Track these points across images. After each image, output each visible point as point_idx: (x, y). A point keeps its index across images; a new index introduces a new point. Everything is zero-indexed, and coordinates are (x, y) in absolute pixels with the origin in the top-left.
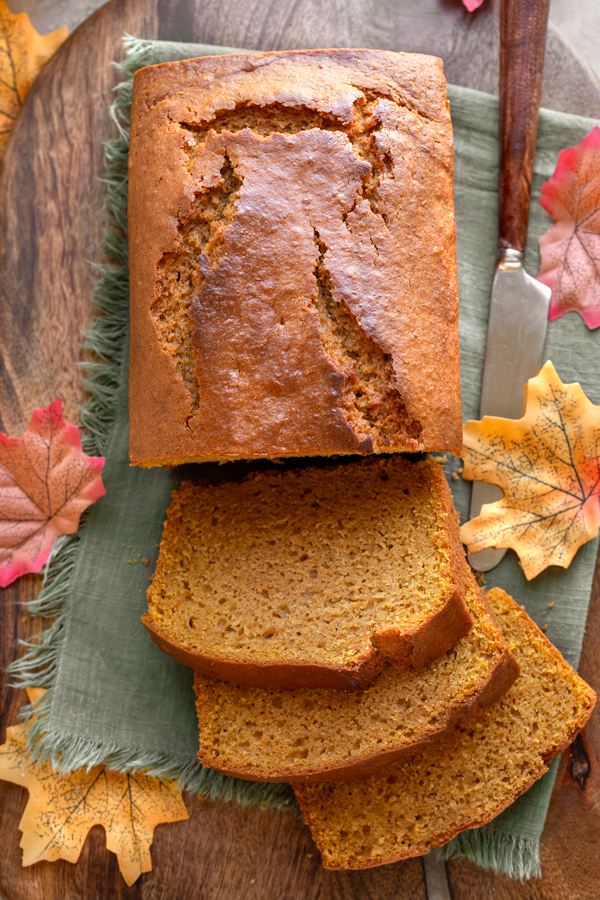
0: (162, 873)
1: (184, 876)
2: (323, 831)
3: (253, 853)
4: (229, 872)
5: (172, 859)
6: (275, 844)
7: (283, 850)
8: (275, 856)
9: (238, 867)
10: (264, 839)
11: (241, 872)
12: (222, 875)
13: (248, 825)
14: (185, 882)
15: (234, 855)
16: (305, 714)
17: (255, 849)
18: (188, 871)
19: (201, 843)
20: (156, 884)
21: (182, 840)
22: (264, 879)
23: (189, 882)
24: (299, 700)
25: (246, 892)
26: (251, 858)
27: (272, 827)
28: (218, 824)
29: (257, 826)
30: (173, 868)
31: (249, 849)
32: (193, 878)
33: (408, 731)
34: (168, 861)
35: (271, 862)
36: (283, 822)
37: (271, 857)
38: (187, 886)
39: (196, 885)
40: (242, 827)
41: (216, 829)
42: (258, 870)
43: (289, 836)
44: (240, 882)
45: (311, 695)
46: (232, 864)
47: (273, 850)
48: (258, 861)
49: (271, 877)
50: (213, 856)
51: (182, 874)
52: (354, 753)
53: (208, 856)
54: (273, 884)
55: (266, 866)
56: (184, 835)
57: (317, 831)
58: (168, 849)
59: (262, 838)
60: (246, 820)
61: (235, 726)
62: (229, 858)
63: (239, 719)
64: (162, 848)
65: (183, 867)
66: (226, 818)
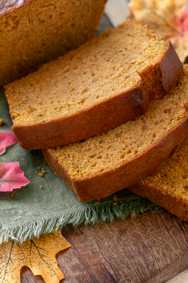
0: (124, 272)
1: (136, 267)
2: (175, 191)
3: (160, 238)
4: (155, 253)
5: (124, 264)
6: (167, 228)
7: (173, 228)
8: (171, 233)
9: (157, 248)
10: (160, 229)
11: (161, 250)
12: (153, 256)
13: (148, 228)
14: (138, 269)
15: (152, 244)
16: (119, 139)
17: (160, 236)
18: (136, 264)
19: (132, 249)
20: (125, 279)
21: (122, 253)
22: (174, 246)
23: (140, 268)
24: (113, 136)
25: (170, 256)
26: (161, 241)
27: (159, 223)
28: (133, 236)
29: (152, 226)
30: (127, 267)
31: (156, 238)
32: (141, 266)
33: (177, 119)
34: (122, 265)
35: (171, 237)
36: (163, 218)
37: (170, 234)
38: (140, 270)
39: (144, 267)
40: (146, 231)
41: (134, 239)
42: (168, 243)
43: (170, 222)
44: (164, 254)
45: (117, 131)
46: (154, 248)
47: (168, 231)
48: (165, 240)
49: (177, 242)
50: (142, 250)
51: (134, 267)
52: (155, 139)
53: (140, 252)
54: (180, 245)
55: (170, 239)
56: (121, 250)
57: (172, 192)
58: (118, 260)
59: (159, 230)
60: (145, 227)
61: (85, 161)
62: (151, 247)
63: (85, 157)
64: (115, 262)
65: (132, 264)
66: (135, 231)
